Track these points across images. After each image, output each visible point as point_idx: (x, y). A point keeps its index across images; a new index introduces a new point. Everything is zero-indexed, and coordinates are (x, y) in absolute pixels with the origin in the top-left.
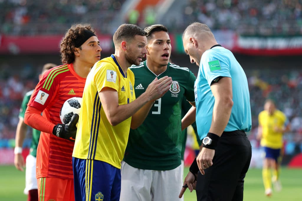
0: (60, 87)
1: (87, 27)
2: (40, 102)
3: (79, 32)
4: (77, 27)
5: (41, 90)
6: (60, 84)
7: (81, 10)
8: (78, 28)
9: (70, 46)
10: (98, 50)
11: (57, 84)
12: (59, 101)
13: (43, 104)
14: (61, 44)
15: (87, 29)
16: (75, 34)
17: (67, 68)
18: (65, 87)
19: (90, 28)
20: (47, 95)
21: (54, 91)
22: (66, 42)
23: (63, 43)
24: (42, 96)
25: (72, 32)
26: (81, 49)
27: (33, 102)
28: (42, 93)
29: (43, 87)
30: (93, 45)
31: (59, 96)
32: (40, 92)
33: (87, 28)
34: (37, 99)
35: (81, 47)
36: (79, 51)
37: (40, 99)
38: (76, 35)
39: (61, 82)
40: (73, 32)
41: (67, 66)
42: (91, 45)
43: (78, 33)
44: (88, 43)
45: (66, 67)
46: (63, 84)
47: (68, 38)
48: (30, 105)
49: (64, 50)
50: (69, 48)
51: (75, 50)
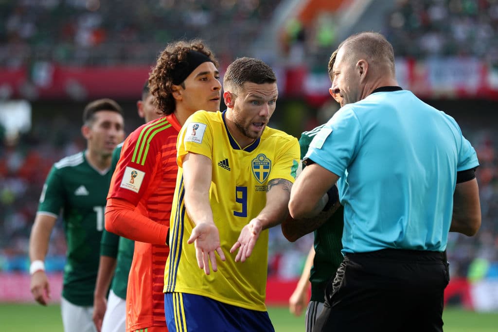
0: (163, 156)
1: (196, 46)
2: (131, 187)
3: (179, 57)
4: (176, 46)
5: (129, 166)
6: (162, 152)
7: (199, 19)
8: (179, 49)
9: (165, 84)
10: (214, 87)
11: (157, 152)
12: (163, 183)
13: (137, 191)
14: (150, 79)
15: (197, 50)
16: (172, 59)
17: (167, 122)
18: (172, 155)
19: (201, 47)
20: (141, 175)
21: (154, 165)
22: (156, 76)
23: (153, 78)
24: (134, 176)
25: (167, 56)
26: (184, 88)
27: (119, 189)
28: (133, 172)
29: (133, 160)
30: (205, 79)
31: (162, 173)
32: (129, 170)
33: (196, 48)
34: (126, 183)
35: (184, 85)
36: (181, 92)
37: (130, 182)
38: (174, 62)
39: (164, 147)
40: (169, 57)
41: (165, 119)
42: (200, 80)
43: (177, 57)
44: (196, 75)
45: (164, 121)
46: (166, 150)
47: (160, 68)
48: (114, 195)
49: (155, 90)
50: (163, 86)
51: (174, 89)
